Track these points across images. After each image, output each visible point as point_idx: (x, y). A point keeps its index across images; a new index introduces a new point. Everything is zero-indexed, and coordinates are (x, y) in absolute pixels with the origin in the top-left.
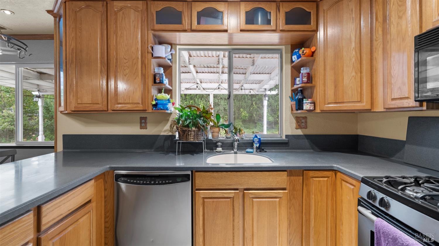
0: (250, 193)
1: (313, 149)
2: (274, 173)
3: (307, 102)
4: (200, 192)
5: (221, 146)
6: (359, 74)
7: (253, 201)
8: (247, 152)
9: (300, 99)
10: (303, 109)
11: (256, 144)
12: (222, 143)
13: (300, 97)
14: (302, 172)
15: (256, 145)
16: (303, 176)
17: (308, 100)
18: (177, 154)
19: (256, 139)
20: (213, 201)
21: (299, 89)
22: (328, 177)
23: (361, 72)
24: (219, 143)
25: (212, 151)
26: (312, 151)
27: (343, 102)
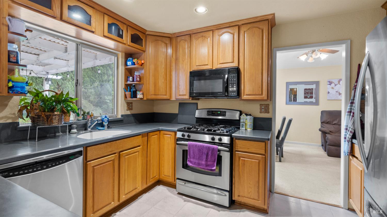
0: (124, 153)
1: (136, 122)
2: (136, 137)
3: (140, 93)
4: (91, 163)
5: (76, 127)
6: (165, 81)
7: (125, 158)
8: (99, 130)
9: (134, 91)
10: (136, 98)
11: (106, 122)
12: (76, 125)
13: (134, 90)
14: (147, 134)
15: (106, 124)
16: (148, 136)
17: (140, 92)
18: (37, 140)
19: (106, 119)
20: (101, 167)
21: (133, 85)
22: (157, 135)
23: (166, 80)
24: (74, 125)
25: (65, 133)
26: (135, 124)
27: (158, 95)
